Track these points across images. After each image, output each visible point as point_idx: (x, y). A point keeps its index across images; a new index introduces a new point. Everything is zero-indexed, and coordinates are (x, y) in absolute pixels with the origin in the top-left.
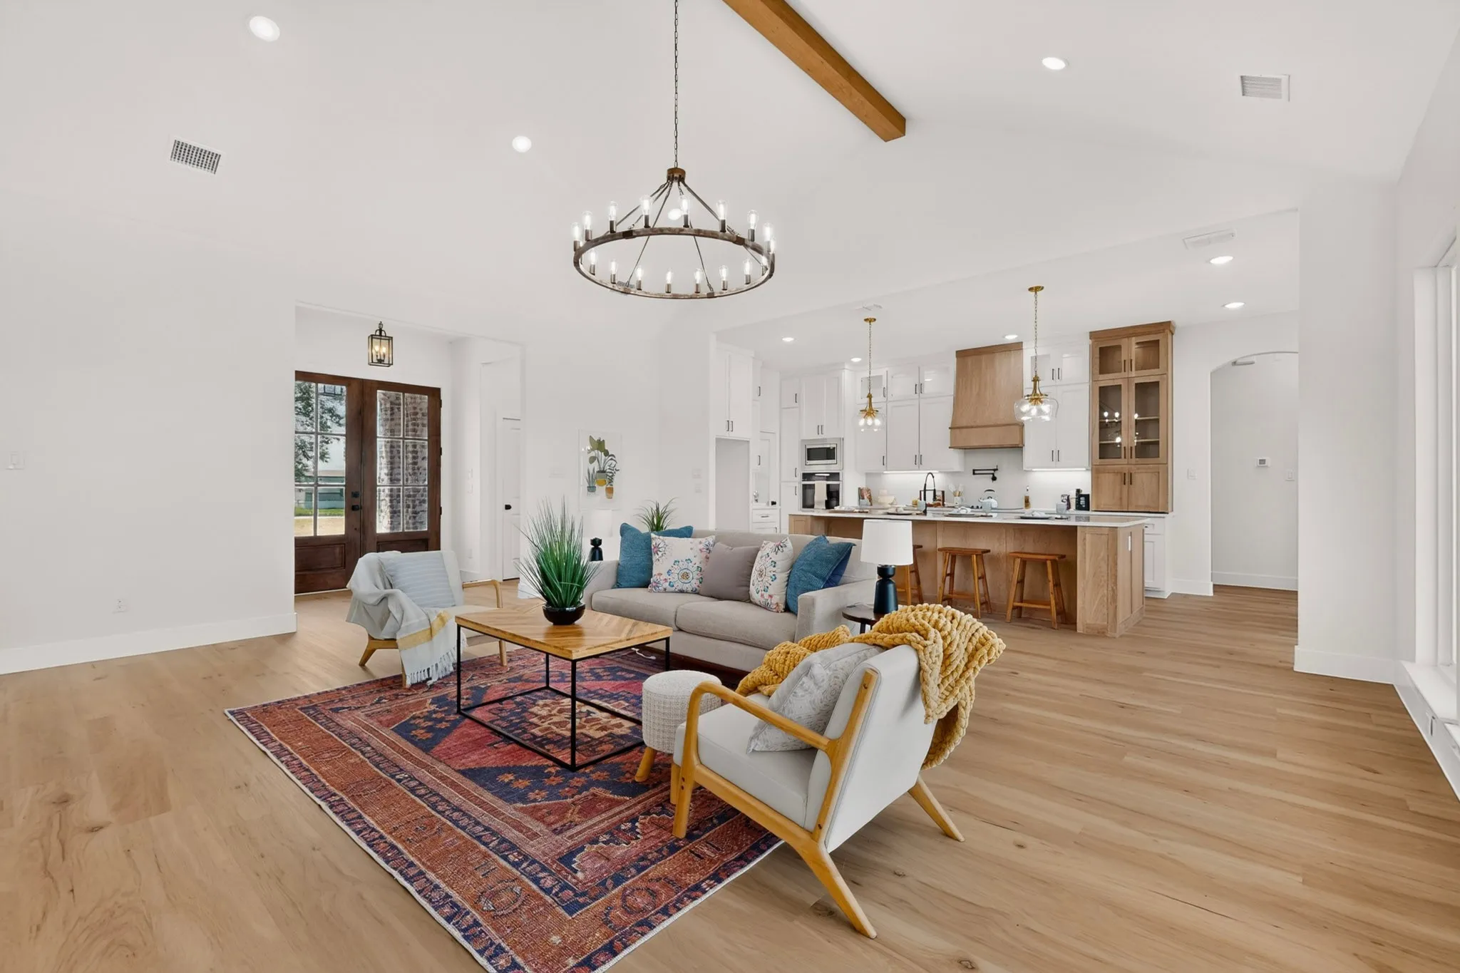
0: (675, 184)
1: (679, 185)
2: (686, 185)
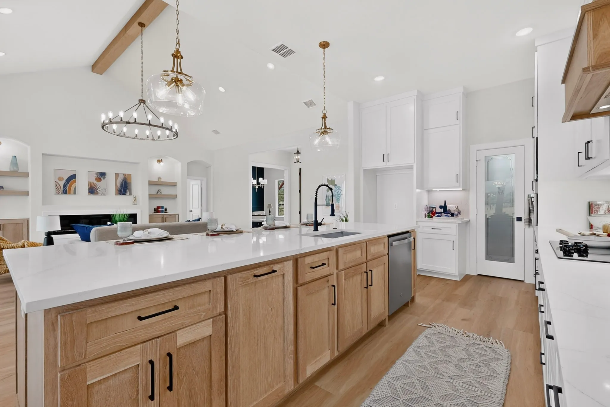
0: (142, 104)
1: (143, 104)
2: (145, 105)
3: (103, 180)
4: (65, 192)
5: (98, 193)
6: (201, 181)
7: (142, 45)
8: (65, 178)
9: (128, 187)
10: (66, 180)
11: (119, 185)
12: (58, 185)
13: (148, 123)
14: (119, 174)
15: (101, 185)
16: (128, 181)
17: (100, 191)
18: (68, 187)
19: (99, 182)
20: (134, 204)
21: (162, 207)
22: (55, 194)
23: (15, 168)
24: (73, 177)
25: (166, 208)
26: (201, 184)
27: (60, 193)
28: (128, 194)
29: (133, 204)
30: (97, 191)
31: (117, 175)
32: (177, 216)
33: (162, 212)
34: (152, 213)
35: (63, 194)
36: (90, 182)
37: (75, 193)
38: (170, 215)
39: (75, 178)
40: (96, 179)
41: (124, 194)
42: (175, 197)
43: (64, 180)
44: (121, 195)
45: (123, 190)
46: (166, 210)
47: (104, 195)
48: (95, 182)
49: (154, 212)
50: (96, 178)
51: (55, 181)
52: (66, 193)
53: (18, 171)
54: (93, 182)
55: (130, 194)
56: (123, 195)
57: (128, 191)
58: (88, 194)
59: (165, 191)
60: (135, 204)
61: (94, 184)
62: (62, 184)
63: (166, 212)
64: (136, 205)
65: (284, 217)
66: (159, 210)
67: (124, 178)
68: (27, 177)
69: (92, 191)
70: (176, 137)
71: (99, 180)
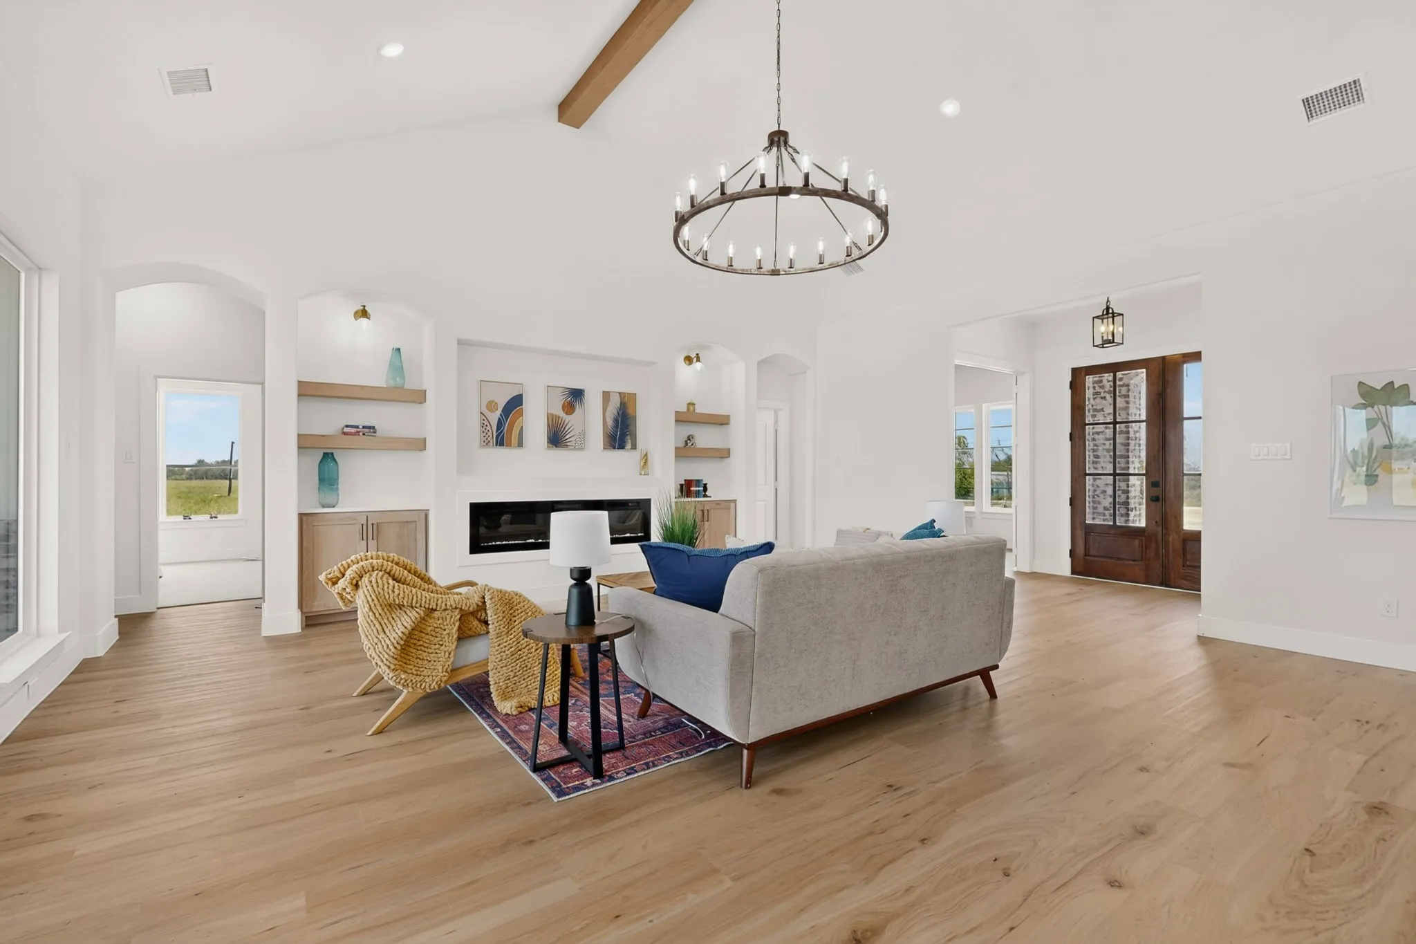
3: (578, 410)
4: (501, 441)
5: (568, 444)
6: (776, 412)
8: (501, 404)
9: (630, 428)
10: (503, 411)
11: (610, 422)
12: (486, 423)
14: (611, 394)
15: (572, 422)
16: (630, 411)
17: (571, 436)
18: (506, 429)
19: (569, 414)
20: (643, 473)
21: (698, 482)
22: (481, 446)
23: (398, 379)
24: (517, 401)
25: (705, 485)
26: (776, 421)
27: (491, 443)
28: (629, 446)
29: (641, 474)
30: (566, 438)
31: (606, 395)
32: (732, 505)
33: (697, 494)
35: (496, 445)
36: (553, 415)
37: (520, 444)
38: (718, 503)
39: (522, 405)
40: (564, 408)
41: (622, 447)
42: (724, 454)
43: (500, 410)
44: (614, 448)
45: (619, 435)
46: (705, 489)
47: (579, 449)
48: (561, 414)
49: (680, 494)
50: (564, 403)
51: (481, 413)
52: (502, 444)
53: (404, 385)
54: (558, 414)
55: (634, 447)
56: (618, 448)
57: (629, 437)
59: (706, 438)
60: (645, 474)
61: (560, 420)
62: (494, 418)
63: (705, 496)
64: (648, 474)
65: (1011, 514)
66: (692, 489)
67: (621, 403)
68: (421, 403)
69: (556, 438)
71: (569, 408)
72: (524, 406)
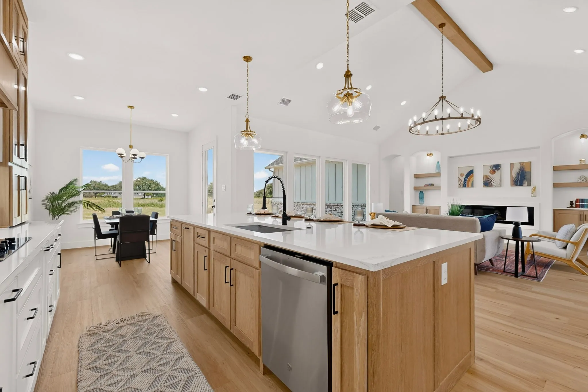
3: (497, 173)
4: (465, 186)
5: (493, 185)
7: (442, 43)
8: (465, 174)
9: (527, 177)
10: (466, 176)
11: (514, 175)
12: (460, 180)
13: (460, 116)
14: (515, 164)
15: (495, 177)
16: (527, 170)
17: (494, 182)
18: (467, 181)
19: (493, 174)
20: (532, 196)
22: (459, 188)
23: (438, 170)
24: (471, 172)
27: (462, 187)
28: (526, 184)
30: (492, 183)
31: (512, 165)
34: (567, 207)
36: (485, 176)
37: (472, 186)
40: (490, 172)
41: (521, 184)
43: (465, 176)
44: (517, 186)
45: (520, 180)
47: (499, 187)
48: (489, 174)
49: (571, 206)
50: (491, 170)
51: (458, 177)
55: (529, 184)
56: (519, 185)
57: (526, 181)
58: (483, 186)
61: (488, 177)
62: (463, 179)
64: (535, 196)
67: (521, 167)
68: (440, 176)
69: (487, 183)
70: (478, 123)
71: (493, 172)
72: (474, 174)
